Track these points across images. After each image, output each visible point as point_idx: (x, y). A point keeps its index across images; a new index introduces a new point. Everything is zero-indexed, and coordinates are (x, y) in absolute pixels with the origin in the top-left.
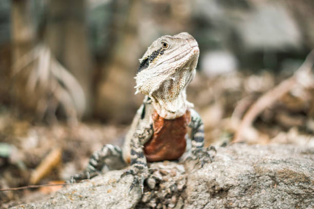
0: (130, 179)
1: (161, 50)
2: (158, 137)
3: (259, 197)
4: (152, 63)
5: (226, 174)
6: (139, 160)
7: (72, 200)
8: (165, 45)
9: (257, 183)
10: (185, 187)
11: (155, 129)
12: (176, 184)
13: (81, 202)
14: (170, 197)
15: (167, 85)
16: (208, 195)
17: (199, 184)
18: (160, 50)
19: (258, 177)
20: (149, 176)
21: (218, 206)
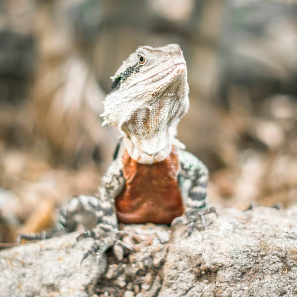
0: (89, 243)
1: (137, 66)
2: (132, 188)
3: (261, 286)
4: (124, 84)
5: (215, 248)
6: (105, 218)
7: (13, 266)
8: (142, 59)
9: (260, 265)
10: (162, 263)
11: (126, 177)
12: (152, 257)
13: (23, 270)
14: (144, 275)
15: (141, 116)
16: (192, 276)
17: (181, 260)
18: (135, 66)
19: (263, 256)
20: (115, 242)
21: (205, 293)
